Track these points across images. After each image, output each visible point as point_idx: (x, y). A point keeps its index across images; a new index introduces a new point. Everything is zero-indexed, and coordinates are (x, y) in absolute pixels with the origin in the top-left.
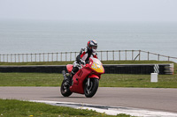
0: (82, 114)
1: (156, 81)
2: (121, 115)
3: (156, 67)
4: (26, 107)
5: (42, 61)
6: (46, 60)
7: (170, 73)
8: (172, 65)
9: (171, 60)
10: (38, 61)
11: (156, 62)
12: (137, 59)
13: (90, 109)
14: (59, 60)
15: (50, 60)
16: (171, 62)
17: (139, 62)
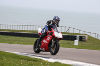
0: (34, 61)
1: (77, 45)
2: (56, 62)
3: (78, 37)
4: (3, 55)
5: (14, 29)
6: (16, 29)
7: (85, 41)
8: (86, 37)
9: (86, 33)
10: (11, 29)
11: (78, 34)
12: (68, 32)
13: (39, 58)
14: (23, 29)
15: (18, 29)
16: (86, 35)
17: (69, 33)
